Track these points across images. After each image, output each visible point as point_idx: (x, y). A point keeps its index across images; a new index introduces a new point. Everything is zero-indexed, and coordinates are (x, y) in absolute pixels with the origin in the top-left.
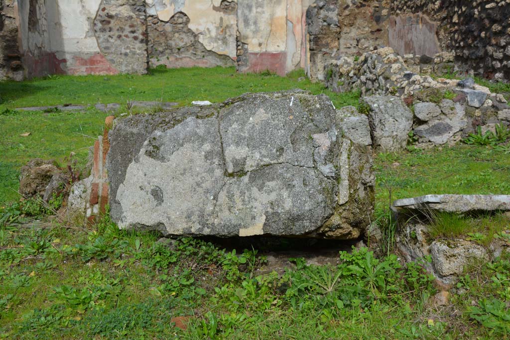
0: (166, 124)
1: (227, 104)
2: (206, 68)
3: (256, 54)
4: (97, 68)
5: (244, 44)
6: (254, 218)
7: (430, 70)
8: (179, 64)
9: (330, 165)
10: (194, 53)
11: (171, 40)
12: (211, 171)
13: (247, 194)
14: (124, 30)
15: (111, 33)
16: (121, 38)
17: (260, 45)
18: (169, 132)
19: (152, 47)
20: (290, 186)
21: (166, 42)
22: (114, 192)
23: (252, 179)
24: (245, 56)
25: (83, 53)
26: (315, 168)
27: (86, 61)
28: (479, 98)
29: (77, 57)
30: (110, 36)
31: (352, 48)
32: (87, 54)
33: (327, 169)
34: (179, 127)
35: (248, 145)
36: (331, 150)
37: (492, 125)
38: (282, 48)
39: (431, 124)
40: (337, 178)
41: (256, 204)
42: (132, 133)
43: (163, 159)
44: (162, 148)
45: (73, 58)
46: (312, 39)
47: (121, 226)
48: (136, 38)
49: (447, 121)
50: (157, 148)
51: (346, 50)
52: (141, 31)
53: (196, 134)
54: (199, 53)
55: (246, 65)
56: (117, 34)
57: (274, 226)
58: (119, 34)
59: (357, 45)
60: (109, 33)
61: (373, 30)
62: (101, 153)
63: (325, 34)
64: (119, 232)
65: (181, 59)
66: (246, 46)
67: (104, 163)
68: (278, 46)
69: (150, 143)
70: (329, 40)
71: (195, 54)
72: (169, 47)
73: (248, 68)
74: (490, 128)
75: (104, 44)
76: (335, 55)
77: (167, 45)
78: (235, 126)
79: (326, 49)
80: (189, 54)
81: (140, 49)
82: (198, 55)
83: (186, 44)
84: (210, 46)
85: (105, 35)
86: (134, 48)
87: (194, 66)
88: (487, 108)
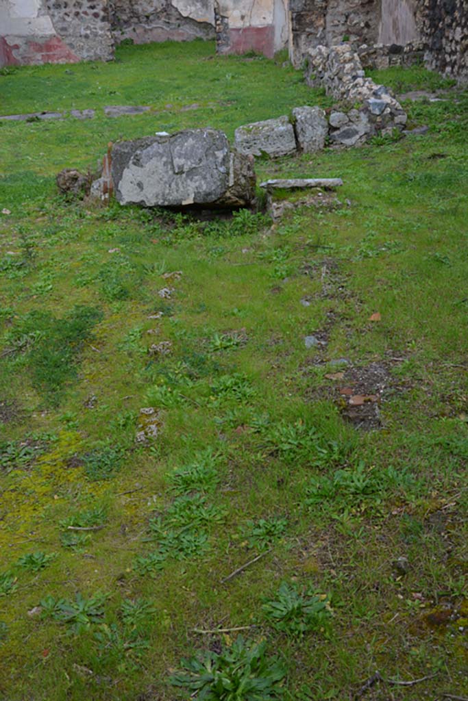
0: (142, 147)
1: (174, 135)
2: (184, 41)
3: (238, 30)
4: (54, 55)
5: (223, 17)
6: (188, 195)
7: (399, 61)
8: (148, 38)
9: (223, 167)
10: (167, 21)
11: (136, 4)
12: (167, 172)
13: (185, 183)
14: (82, 4)
15: (67, 10)
16: (79, 16)
17: (243, 17)
18: (144, 151)
19: (114, 15)
20: (205, 178)
21: (130, 7)
22: (117, 185)
23: (187, 176)
24: (226, 33)
25: (37, 37)
26: (216, 168)
27: (41, 47)
28: (380, 107)
29: (30, 42)
30: (66, 14)
31: (340, 26)
32: (42, 37)
33: (222, 169)
34: (149, 149)
35: (185, 158)
36: (224, 160)
37: (390, 128)
38: (269, 21)
39: (342, 130)
40: (228, 174)
41: (189, 188)
42: (125, 153)
43: (142, 166)
44: (141, 160)
45: (26, 43)
46: (294, 17)
47: (122, 204)
48: (96, 15)
49: (354, 127)
50: (138, 160)
51: (333, 29)
52: (101, 6)
53: (158, 152)
54: (173, 21)
55: (227, 45)
56: (74, 10)
57: (198, 198)
58: (77, 10)
59: (346, 21)
60: (64, 9)
61: (364, 2)
62: (107, 164)
63: (309, 11)
64: (121, 207)
65: (151, 30)
66: (226, 19)
67: (110, 170)
68: (264, 18)
69: (134, 158)
70: (314, 17)
71: (168, 23)
72: (135, 14)
73: (229, 48)
74: (388, 131)
75: (60, 24)
76: (321, 35)
77: (133, 12)
78: (178, 148)
79: (310, 28)
80: (160, 23)
81: (102, 29)
82: (173, 24)
83: (156, 9)
84: (186, 10)
85: (60, 13)
86: (95, 29)
87: (168, 38)
88: (386, 115)
